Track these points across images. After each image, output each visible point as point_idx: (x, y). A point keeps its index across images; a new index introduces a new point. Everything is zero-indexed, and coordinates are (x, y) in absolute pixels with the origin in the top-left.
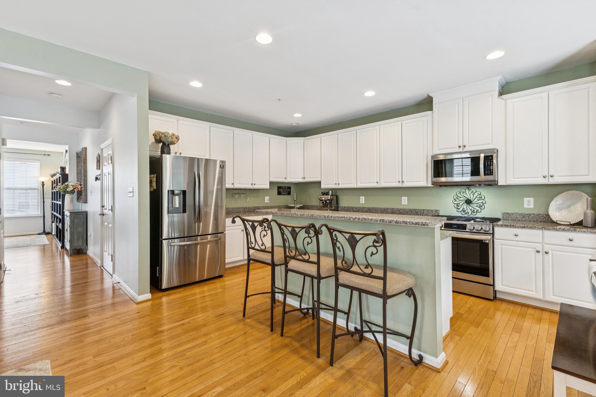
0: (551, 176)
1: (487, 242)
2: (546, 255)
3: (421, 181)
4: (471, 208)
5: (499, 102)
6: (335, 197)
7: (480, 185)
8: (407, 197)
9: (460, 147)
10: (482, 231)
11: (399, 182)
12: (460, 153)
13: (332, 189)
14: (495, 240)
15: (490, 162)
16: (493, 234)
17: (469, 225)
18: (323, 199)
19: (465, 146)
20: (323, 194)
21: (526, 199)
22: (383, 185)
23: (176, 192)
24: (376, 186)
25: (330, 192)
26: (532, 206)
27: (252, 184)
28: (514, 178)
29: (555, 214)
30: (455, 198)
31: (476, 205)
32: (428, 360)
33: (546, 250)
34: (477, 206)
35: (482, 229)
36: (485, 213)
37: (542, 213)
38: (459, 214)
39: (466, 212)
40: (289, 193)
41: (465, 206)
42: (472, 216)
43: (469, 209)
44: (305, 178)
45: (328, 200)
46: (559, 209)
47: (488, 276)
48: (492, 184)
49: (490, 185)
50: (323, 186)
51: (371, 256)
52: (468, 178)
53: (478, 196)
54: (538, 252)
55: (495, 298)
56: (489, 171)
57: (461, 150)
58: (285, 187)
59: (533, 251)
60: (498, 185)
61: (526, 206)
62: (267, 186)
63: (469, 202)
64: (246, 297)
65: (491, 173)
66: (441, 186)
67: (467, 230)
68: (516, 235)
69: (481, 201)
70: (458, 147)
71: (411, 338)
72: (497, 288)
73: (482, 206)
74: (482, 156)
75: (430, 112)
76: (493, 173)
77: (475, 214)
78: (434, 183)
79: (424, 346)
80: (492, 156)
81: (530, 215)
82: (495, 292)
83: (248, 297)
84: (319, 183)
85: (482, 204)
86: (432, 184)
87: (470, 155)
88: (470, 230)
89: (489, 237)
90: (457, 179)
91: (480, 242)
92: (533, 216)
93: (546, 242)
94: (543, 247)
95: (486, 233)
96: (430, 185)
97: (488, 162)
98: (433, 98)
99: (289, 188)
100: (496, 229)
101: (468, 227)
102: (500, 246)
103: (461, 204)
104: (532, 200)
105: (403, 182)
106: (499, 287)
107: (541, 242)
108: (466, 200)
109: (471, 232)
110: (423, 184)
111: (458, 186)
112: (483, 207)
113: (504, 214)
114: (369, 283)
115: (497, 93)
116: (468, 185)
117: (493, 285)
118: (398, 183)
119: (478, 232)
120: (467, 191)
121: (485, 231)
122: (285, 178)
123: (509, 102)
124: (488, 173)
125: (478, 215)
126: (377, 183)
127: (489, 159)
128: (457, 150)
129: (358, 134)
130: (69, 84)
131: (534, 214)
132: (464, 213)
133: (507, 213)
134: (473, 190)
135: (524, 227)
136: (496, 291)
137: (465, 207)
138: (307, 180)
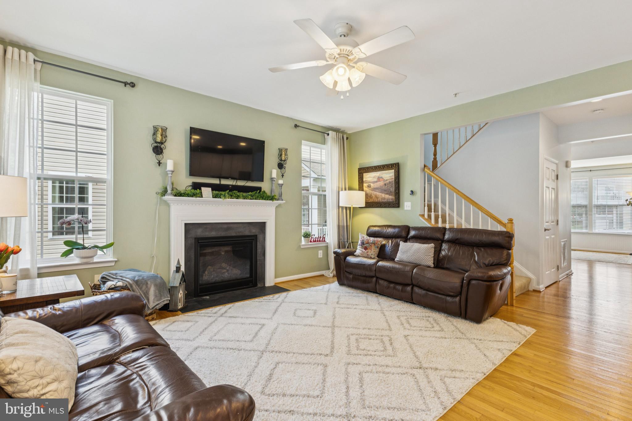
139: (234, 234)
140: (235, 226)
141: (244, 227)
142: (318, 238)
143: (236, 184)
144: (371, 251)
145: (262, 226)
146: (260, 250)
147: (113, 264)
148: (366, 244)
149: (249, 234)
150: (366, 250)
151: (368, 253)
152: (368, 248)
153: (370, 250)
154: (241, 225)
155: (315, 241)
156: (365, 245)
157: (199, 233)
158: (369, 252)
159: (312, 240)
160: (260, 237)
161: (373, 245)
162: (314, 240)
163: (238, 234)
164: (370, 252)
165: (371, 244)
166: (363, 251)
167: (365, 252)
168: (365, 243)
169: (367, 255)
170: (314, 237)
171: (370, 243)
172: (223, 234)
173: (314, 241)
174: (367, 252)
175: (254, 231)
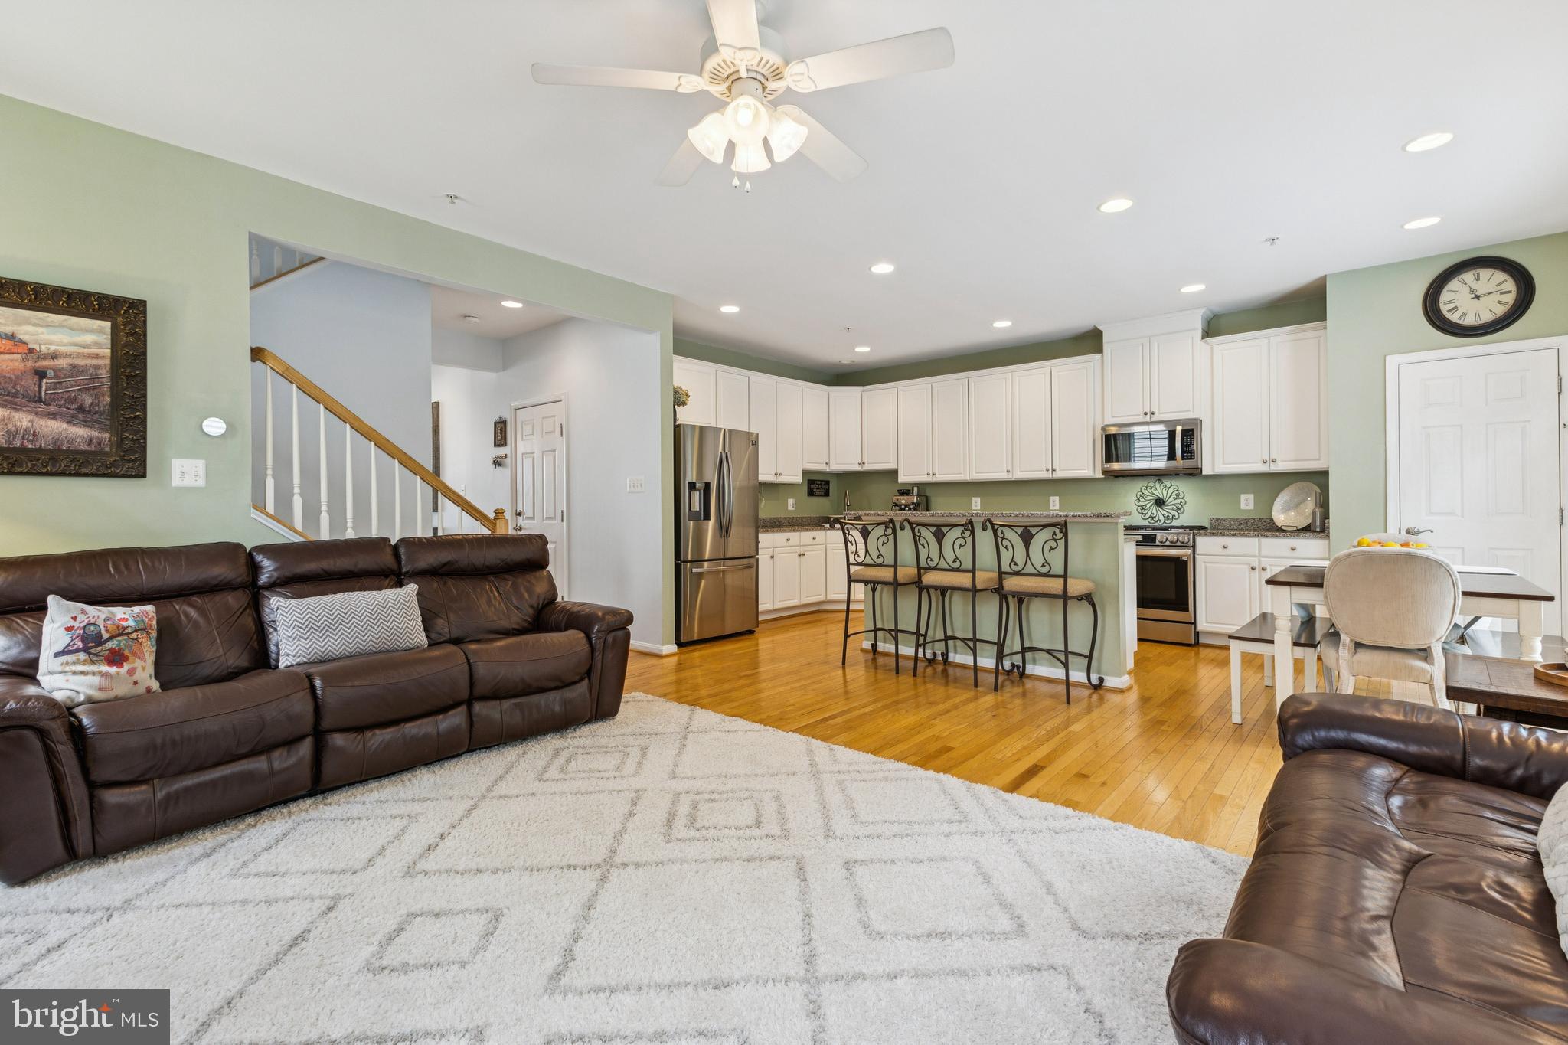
0: (1273, 461)
1: (1186, 559)
2: (1263, 572)
3: (1085, 469)
4: (1163, 512)
5: (1204, 347)
6: (924, 499)
7: (1177, 475)
8: (1058, 497)
9: (1146, 414)
10: (1179, 544)
11: (1047, 470)
12: (1147, 423)
13: (918, 485)
14: (1197, 556)
15: (1191, 439)
16: (1194, 547)
17: (1160, 535)
18: (903, 502)
19: (1153, 414)
20: (901, 493)
21: (1243, 497)
22: (1019, 475)
23: (698, 485)
24: (1006, 477)
25: (916, 489)
26: (1251, 507)
27: (776, 474)
28: (1224, 464)
29: (1280, 518)
30: (1138, 496)
31: (1171, 507)
32: (1111, 682)
33: (1263, 565)
34: (1173, 509)
35: (1178, 540)
36: (1185, 519)
37: (1264, 517)
38: (1145, 523)
39: (1157, 519)
40: (827, 494)
41: (1154, 510)
42: (1165, 524)
43: (1160, 514)
44: (863, 463)
45: (913, 504)
46: (1286, 509)
47: (1187, 610)
48: (1194, 473)
49: (1190, 474)
50: (902, 478)
51: (1050, 551)
52: (1161, 464)
53: (1174, 493)
54: (1253, 569)
55: (1197, 644)
56: (1189, 453)
57: (1147, 419)
58: (821, 481)
59: (1247, 568)
60: (1203, 473)
61: (1243, 506)
62: (798, 479)
63: (1160, 503)
64: (846, 636)
65: (1191, 456)
66: (1116, 477)
67: (1157, 543)
68: (1225, 547)
69: (1178, 501)
70: (1142, 414)
71: (1090, 657)
72: (1200, 628)
73: (1180, 509)
74: (1179, 429)
75: (1098, 356)
76: (1194, 456)
77: (1170, 521)
78: (1105, 472)
79: (1105, 667)
80: (1193, 430)
81: (1248, 520)
82: (1197, 634)
83: (849, 636)
84: (893, 474)
85: (1180, 506)
86: (1103, 474)
87: (1165, 427)
88: (1161, 542)
89: (1189, 552)
90: (1138, 465)
91: (1176, 560)
92: (1252, 521)
93: (1263, 553)
94: (1259, 561)
95: (1184, 546)
96: (1099, 475)
97: (1187, 439)
98: (1102, 332)
99: (827, 483)
100: (1199, 540)
101: (1159, 538)
102: (1203, 564)
103: (1148, 506)
104: (1251, 497)
105: (1053, 470)
106: (1202, 625)
107: (1257, 554)
108: (1156, 500)
109: (1163, 545)
110: (1087, 471)
111: (1142, 476)
112: (1182, 510)
113: (1212, 520)
114: (1046, 585)
115: (1199, 333)
116: (1159, 475)
117: (1194, 623)
118: (1045, 472)
119: (1173, 545)
120: (1158, 485)
121: (1183, 543)
122: (827, 464)
123: (1216, 348)
124: (1187, 456)
125: (1175, 523)
126: (1008, 472)
127: (1189, 434)
128: (1141, 419)
129: (972, 385)
130: (519, 305)
131: (1254, 519)
132: (1153, 521)
133: (1218, 519)
134: (1166, 483)
135: (1235, 535)
136: (1198, 632)
137: (1154, 512)
138: (868, 467)
144: (144, 664)
148: (111, 638)
150: (120, 665)
151: (136, 677)
152: (126, 652)
156: (110, 645)
158: (139, 669)
161: (142, 636)
165: (134, 636)
166: (106, 675)
167: (118, 674)
168: (105, 636)
169: (131, 685)
171: (129, 630)
174: (131, 672)
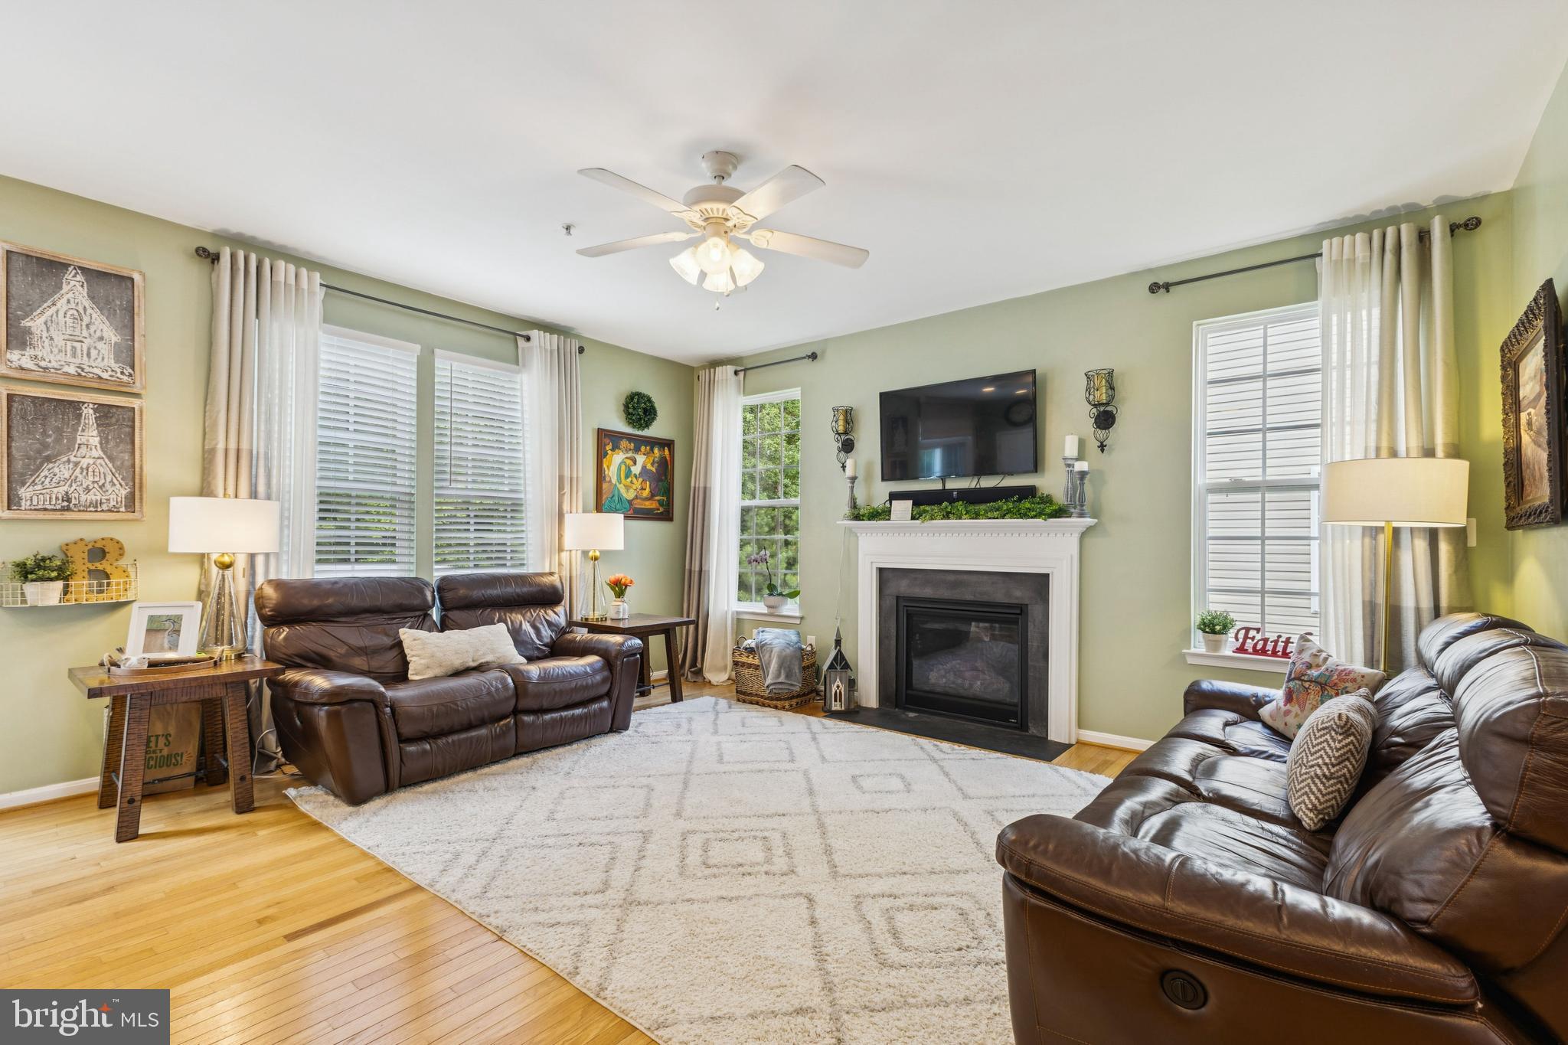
139: (969, 597)
140: (974, 578)
141: (993, 583)
142: (1276, 642)
143: (978, 486)
144: (1299, 712)
145: (1040, 583)
146: (1035, 644)
147: (798, 622)
149: (1006, 601)
153: (1297, 707)
154: (985, 577)
155: (1264, 652)
157: (904, 587)
158: (1293, 714)
159: (1249, 644)
160: (1035, 611)
162: (1259, 647)
163: (979, 598)
164: (1297, 715)
165: (1307, 685)
166: (1278, 706)
170: (1258, 637)
171: (1306, 678)
172: (944, 593)
173: (1255, 651)
175: (1019, 595)
